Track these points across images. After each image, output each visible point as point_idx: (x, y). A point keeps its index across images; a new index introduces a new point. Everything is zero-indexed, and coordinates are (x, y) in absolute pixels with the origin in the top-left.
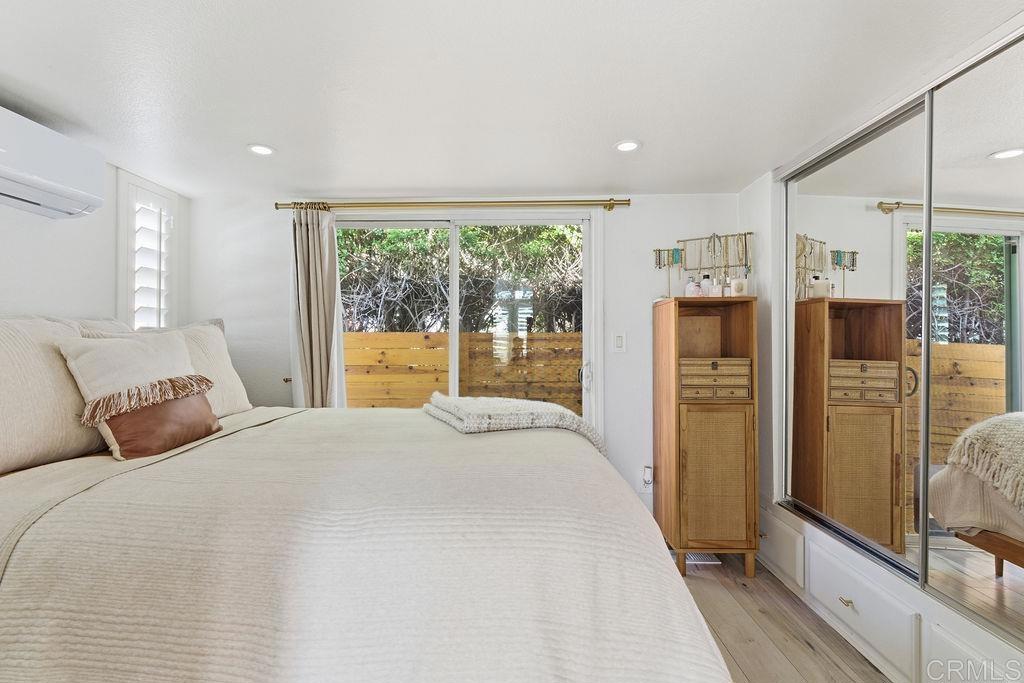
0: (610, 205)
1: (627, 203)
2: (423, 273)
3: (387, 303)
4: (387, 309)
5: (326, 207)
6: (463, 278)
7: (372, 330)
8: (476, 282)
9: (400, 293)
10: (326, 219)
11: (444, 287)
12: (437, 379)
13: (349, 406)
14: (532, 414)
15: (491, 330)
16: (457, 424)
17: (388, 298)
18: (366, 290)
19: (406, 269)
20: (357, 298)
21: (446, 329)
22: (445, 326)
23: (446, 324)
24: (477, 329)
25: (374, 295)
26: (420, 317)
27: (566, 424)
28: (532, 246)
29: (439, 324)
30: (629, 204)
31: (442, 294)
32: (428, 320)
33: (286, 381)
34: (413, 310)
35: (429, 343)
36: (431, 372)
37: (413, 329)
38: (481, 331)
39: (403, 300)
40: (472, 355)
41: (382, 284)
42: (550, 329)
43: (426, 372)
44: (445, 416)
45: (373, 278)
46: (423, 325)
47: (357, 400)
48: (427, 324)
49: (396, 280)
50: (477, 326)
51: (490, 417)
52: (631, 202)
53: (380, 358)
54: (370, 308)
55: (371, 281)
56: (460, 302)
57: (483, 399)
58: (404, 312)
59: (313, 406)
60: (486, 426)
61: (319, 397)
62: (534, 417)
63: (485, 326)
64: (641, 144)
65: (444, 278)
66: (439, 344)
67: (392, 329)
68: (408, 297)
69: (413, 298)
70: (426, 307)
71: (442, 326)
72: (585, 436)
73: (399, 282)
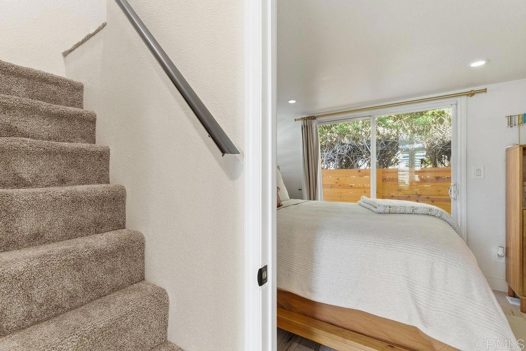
0: (471, 94)
1: (485, 91)
2: (357, 140)
3: (339, 155)
4: (339, 158)
5: (314, 118)
6: (379, 141)
7: (333, 168)
8: (386, 143)
9: (346, 151)
10: (314, 123)
11: (369, 146)
12: (365, 192)
13: (324, 200)
14: (413, 207)
15: (396, 167)
16: (373, 209)
17: (340, 153)
18: (329, 150)
19: (349, 138)
20: (325, 154)
21: (370, 166)
22: (368, 165)
23: (369, 164)
24: (387, 167)
25: (333, 152)
26: (356, 162)
27: (433, 213)
28: (421, 119)
29: (366, 164)
30: (486, 92)
31: (367, 150)
32: (360, 163)
33: (300, 190)
34: (352, 158)
35: (360, 174)
36: (362, 188)
37: (352, 167)
38: (390, 167)
39: (347, 154)
40: (384, 180)
41: (337, 147)
42: (435, 165)
43: (359, 188)
44: (368, 206)
45: (333, 144)
46: (358, 166)
47: (327, 198)
48: (359, 165)
49: (344, 144)
50: (387, 165)
51: (390, 207)
52: (487, 90)
53: (337, 181)
54: (332, 158)
55: (332, 145)
56: (377, 153)
57: (388, 200)
58: (348, 159)
59: (310, 200)
60: (388, 210)
61: (313, 196)
62: (414, 208)
63: (392, 164)
64: (488, 61)
65: (368, 142)
66: (366, 174)
67: (342, 168)
68: (350, 152)
69: (352, 153)
70: (359, 157)
71: (367, 165)
72: (445, 220)
73: (345, 145)
